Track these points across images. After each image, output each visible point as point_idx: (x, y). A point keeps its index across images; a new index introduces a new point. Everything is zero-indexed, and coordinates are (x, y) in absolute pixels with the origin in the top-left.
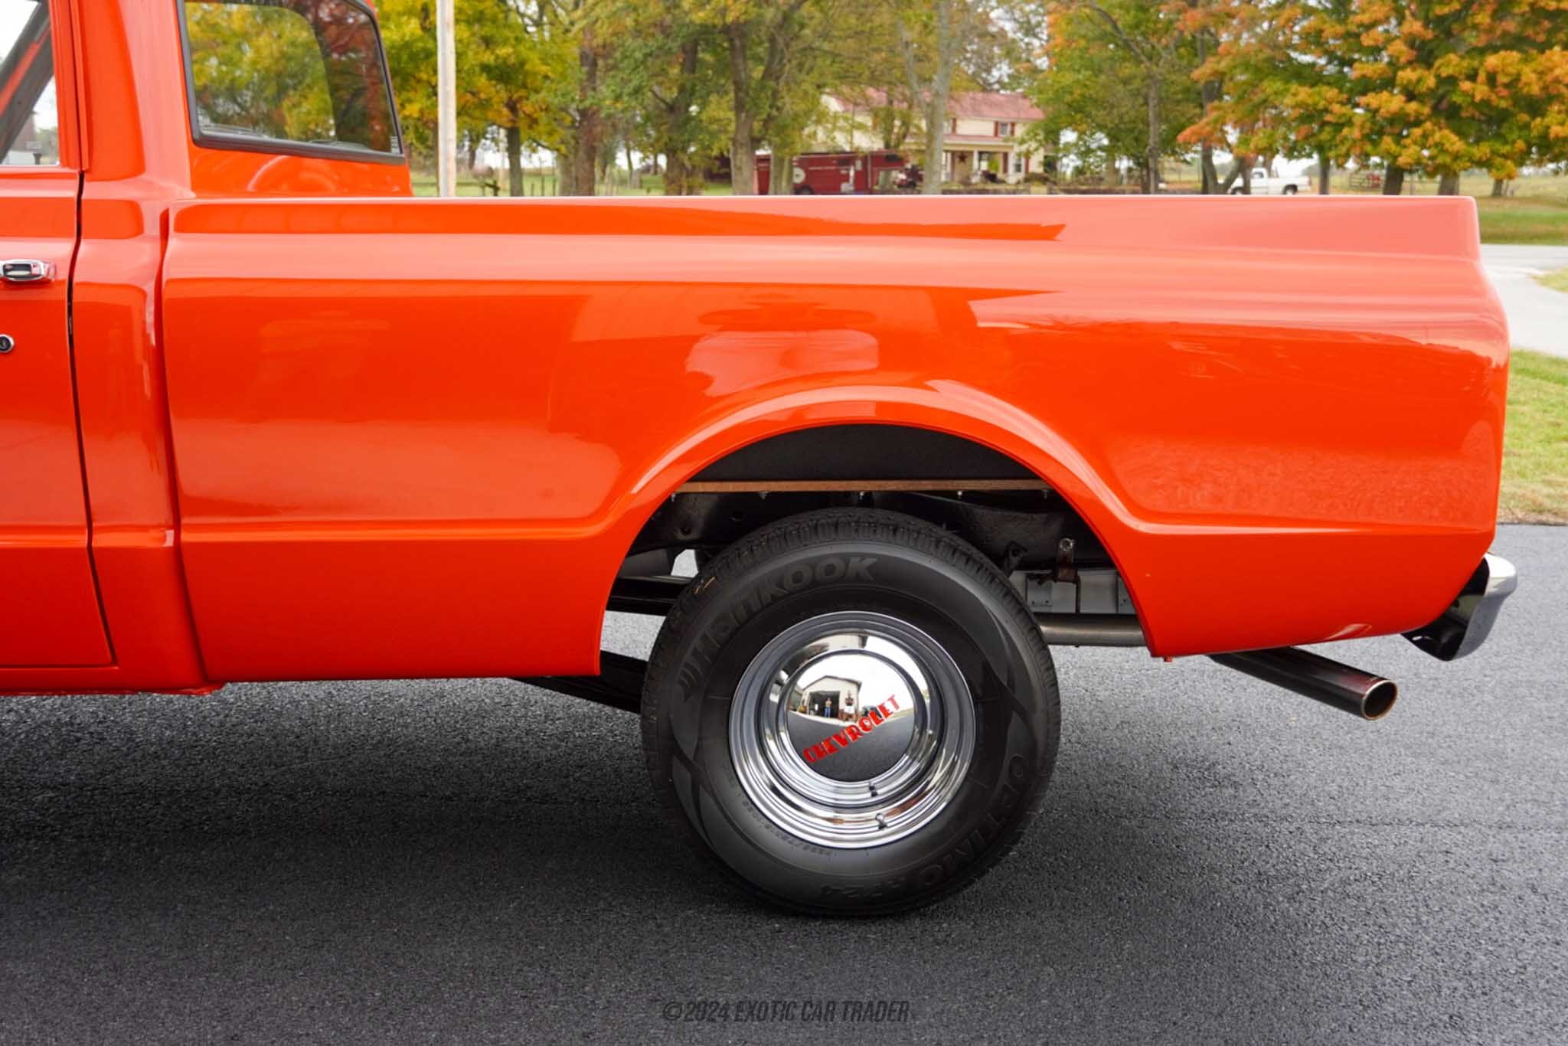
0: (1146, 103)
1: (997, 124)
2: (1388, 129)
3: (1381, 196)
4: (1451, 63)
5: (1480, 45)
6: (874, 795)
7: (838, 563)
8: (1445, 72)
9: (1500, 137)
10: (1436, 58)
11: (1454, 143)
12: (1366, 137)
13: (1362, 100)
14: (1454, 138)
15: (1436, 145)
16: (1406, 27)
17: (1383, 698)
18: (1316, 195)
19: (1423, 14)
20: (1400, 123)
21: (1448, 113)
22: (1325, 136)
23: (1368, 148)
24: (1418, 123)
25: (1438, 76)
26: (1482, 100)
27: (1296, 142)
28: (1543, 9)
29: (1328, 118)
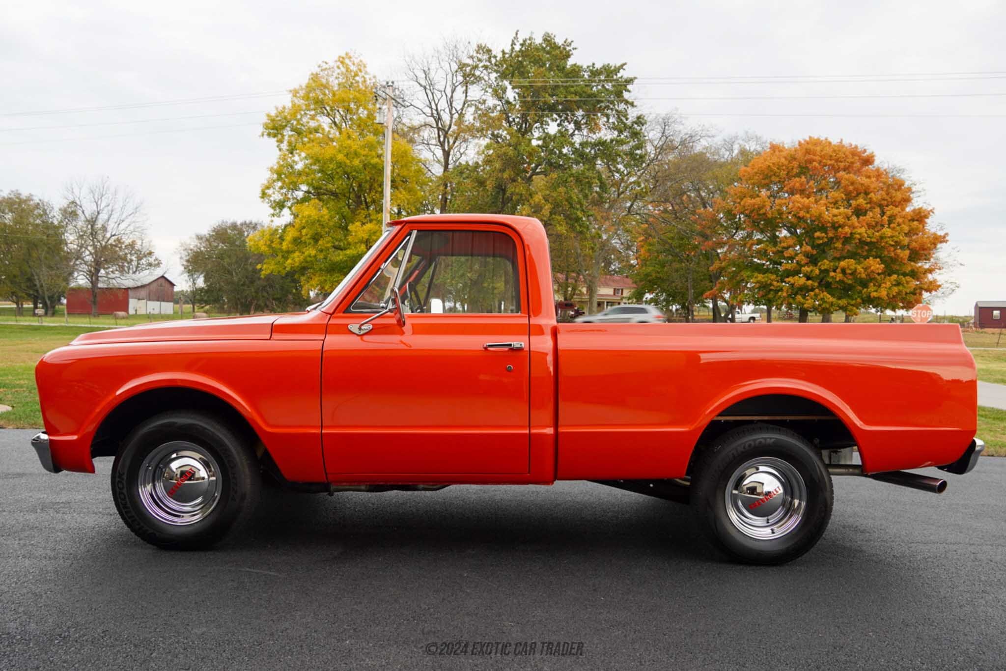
0: (687, 281)
1: (615, 289)
2: (799, 292)
3: (797, 323)
4: (825, 264)
5: (838, 256)
6: (768, 522)
7: (763, 440)
8: (823, 268)
9: (849, 297)
10: (819, 262)
11: (830, 298)
12: (789, 296)
13: (787, 280)
14: (829, 296)
15: (822, 299)
16: (803, 249)
17: (943, 486)
18: (765, 323)
19: (811, 243)
20: (803, 290)
21: (825, 285)
22: (771, 296)
23: (791, 300)
24: (812, 290)
25: (820, 269)
26: (840, 280)
27: (758, 298)
28: (864, 241)
29: (772, 288)
